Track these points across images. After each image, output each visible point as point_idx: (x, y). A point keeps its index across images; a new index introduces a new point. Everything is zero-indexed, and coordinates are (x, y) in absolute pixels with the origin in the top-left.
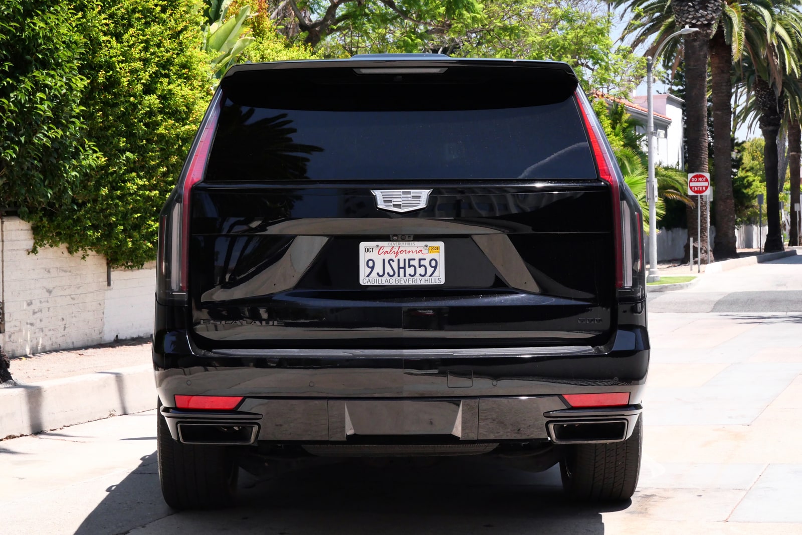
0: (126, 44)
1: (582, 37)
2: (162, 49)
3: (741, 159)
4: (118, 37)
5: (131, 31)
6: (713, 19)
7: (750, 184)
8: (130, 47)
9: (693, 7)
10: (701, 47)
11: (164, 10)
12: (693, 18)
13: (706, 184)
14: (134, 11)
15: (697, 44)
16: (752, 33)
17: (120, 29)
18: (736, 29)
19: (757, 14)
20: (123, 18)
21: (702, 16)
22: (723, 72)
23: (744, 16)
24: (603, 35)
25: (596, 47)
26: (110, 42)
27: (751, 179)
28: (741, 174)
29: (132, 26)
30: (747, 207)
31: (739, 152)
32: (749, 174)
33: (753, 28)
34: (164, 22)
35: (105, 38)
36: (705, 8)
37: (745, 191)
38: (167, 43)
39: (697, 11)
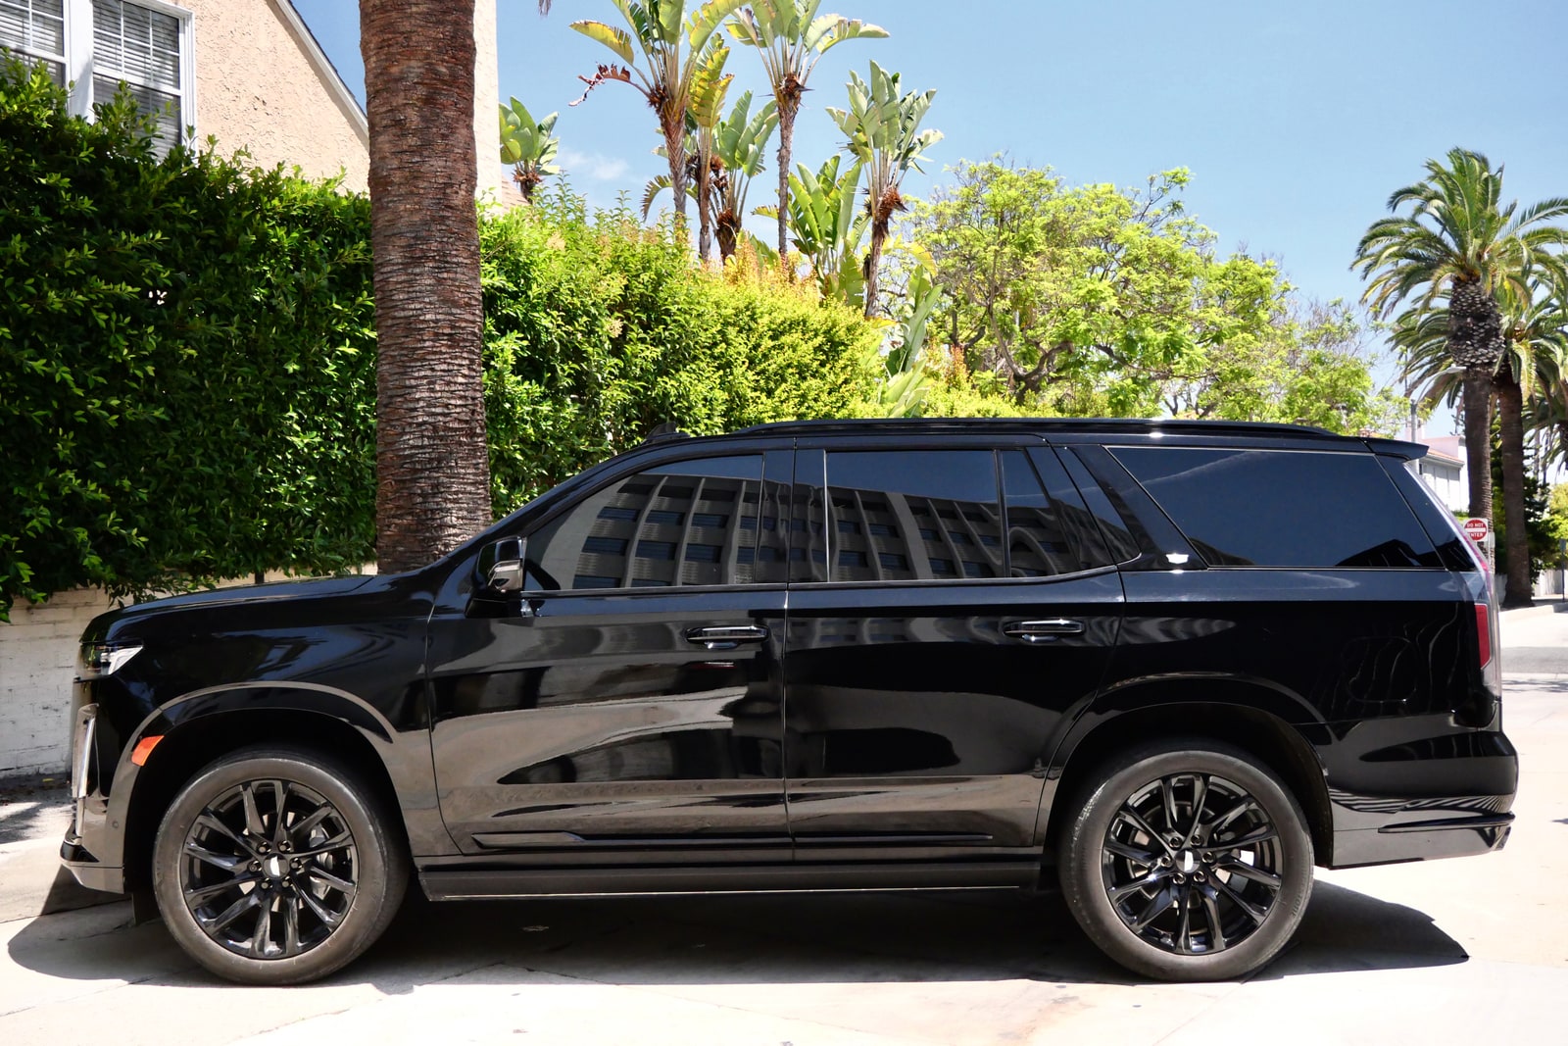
0: (777, 399)
1: (1338, 379)
2: (821, 403)
3: (1545, 501)
4: (770, 393)
5: (784, 385)
6: (1494, 357)
7: (1556, 528)
8: (782, 402)
9: (1472, 345)
10: (1482, 387)
11: (823, 364)
12: (1472, 357)
13: (1483, 530)
14: (789, 366)
15: (1477, 383)
16: (1545, 371)
17: (772, 385)
18: (1524, 366)
19: (1548, 351)
20: (776, 374)
21: (1482, 355)
22: (1513, 412)
23: (1536, 354)
24: (1359, 377)
25: (1354, 389)
26: (759, 398)
27: (1556, 522)
28: (1546, 516)
29: (786, 381)
30: (1553, 552)
31: (1543, 494)
32: (1556, 516)
33: (1545, 366)
34: (823, 377)
35: (754, 394)
36: (1486, 347)
37: (1550, 535)
38: (824, 397)
39: (1476, 350)
